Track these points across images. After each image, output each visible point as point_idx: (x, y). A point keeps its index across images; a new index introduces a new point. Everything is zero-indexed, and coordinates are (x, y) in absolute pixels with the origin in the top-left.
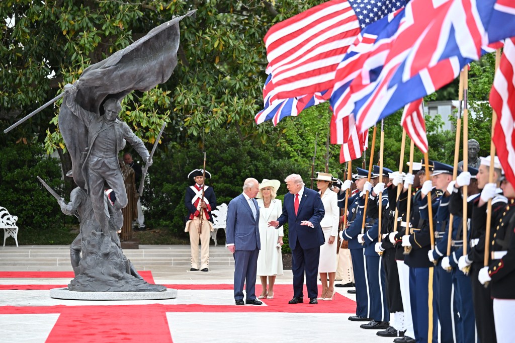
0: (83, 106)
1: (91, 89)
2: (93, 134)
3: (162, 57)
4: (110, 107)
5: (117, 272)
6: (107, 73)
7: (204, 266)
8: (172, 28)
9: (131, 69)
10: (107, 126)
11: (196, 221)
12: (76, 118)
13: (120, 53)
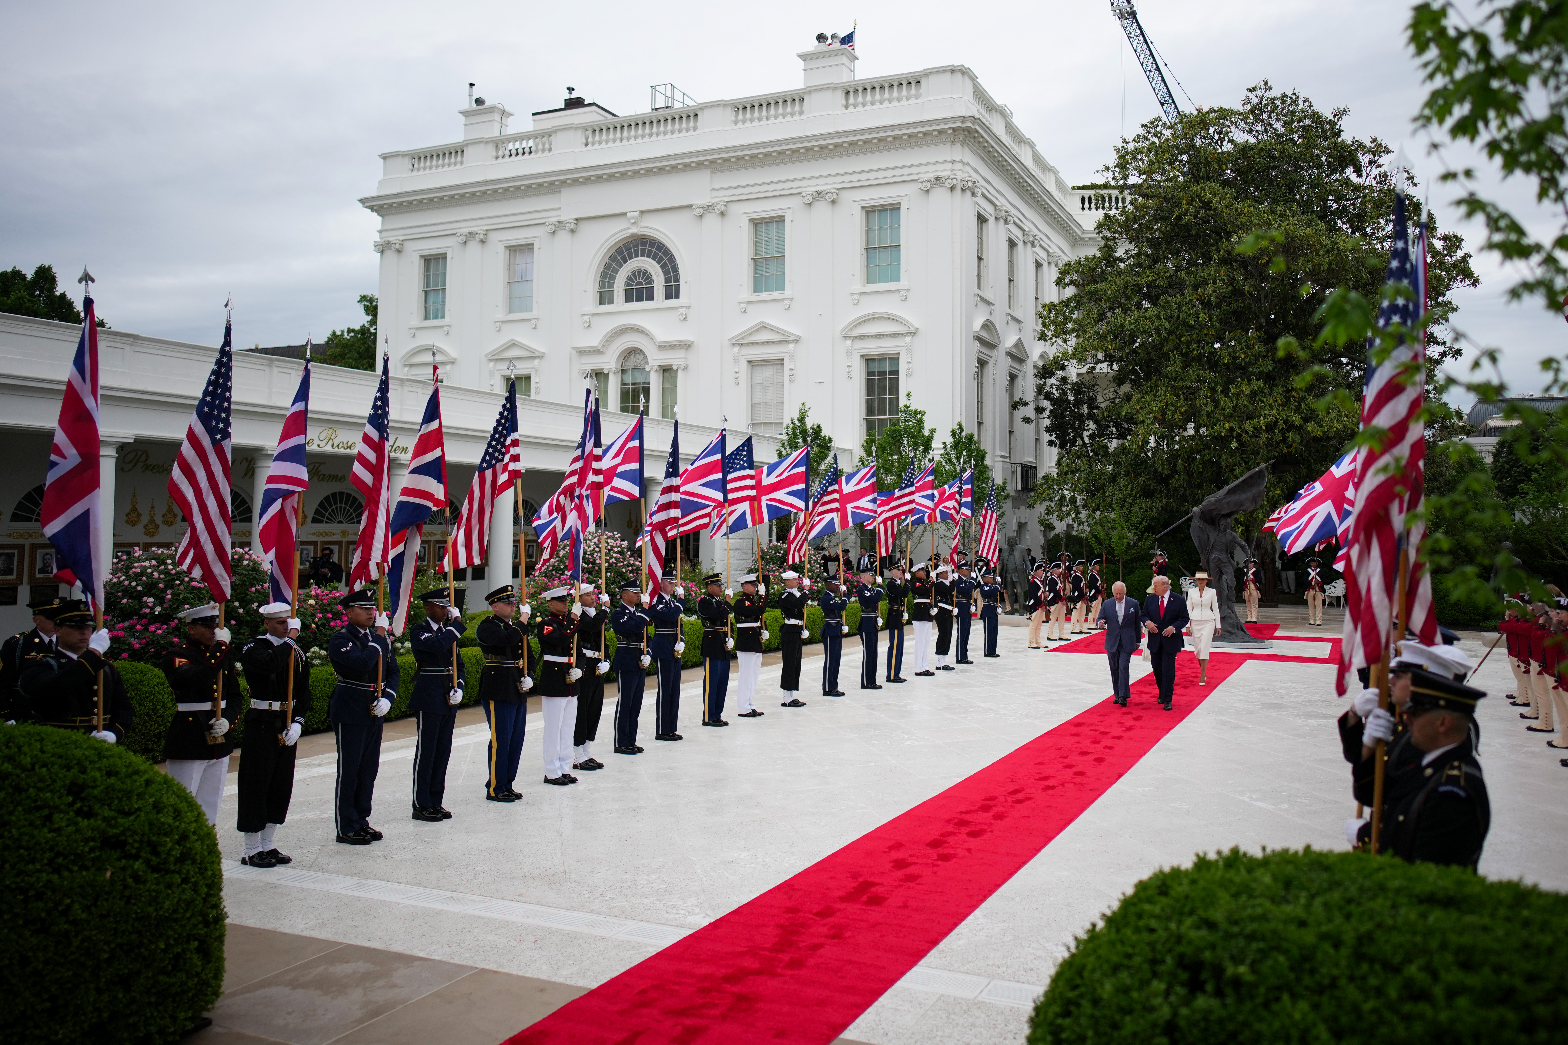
0: (1206, 521)
1: (1210, 511)
2: (1212, 540)
3: (1255, 490)
4: (1223, 522)
5: (1230, 629)
6: (1218, 501)
7: (1318, 622)
8: (1260, 471)
9: (1235, 498)
10: (1221, 535)
11: (1312, 592)
12: (1202, 529)
13: (1226, 488)
